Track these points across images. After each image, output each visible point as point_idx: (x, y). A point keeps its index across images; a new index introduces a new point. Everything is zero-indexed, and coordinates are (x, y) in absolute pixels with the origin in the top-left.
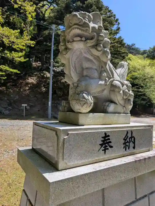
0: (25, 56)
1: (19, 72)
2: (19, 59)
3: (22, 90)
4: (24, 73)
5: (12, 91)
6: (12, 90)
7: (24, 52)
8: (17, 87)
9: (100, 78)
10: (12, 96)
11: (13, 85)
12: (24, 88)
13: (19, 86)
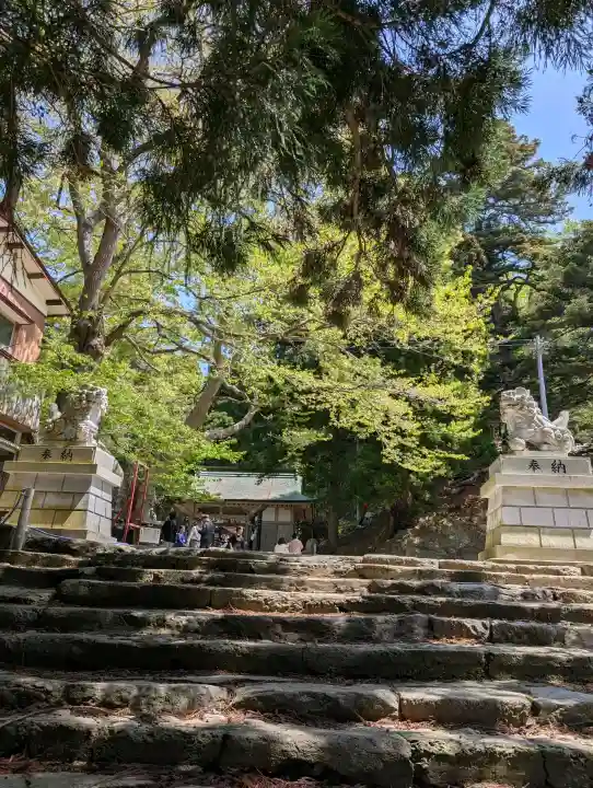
0: (475, 427)
1: (467, 458)
2: (464, 434)
3: (475, 520)
4: (476, 475)
5: (450, 525)
6: (450, 521)
7: (473, 418)
8: (463, 514)
9: (530, 427)
10: (451, 537)
11: (450, 510)
12: (480, 514)
13: (468, 511)
